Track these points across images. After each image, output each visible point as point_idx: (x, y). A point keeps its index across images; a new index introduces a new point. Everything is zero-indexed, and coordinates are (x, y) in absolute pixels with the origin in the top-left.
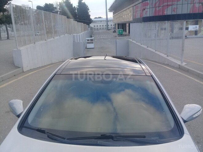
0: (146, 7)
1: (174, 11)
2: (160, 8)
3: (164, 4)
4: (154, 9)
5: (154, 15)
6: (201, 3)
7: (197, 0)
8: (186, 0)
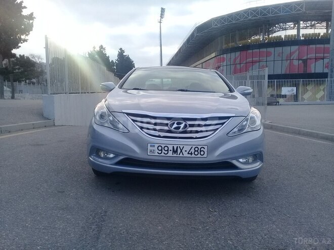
0: (222, 63)
2: (242, 65)
3: (248, 60)
6: (301, 60)
7: (295, 56)
8: (279, 55)
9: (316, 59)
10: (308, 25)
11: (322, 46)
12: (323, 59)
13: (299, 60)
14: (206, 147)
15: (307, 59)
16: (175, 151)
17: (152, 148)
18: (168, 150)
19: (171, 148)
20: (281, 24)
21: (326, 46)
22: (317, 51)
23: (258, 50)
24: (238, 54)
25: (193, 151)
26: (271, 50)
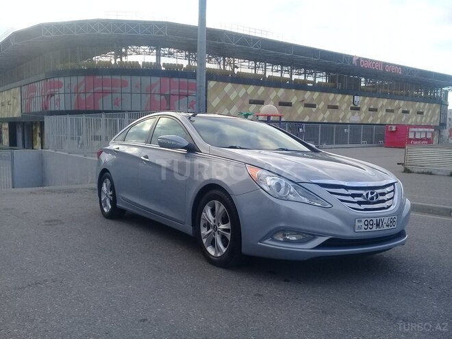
0: (56, 90)
1: (116, 104)
2: (88, 95)
3: (96, 89)
4: (74, 97)
5: (77, 109)
6: (163, 95)
7: (157, 89)
8: (137, 87)
9: (180, 95)
10: (166, 52)
11: (186, 80)
12: (187, 96)
13: (161, 95)
14: (396, 217)
15: (170, 95)
16: (378, 225)
17: (360, 224)
18: (372, 225)
19: (375, 222)
20: (135, 47)
21: (190, 81)
22: (180, 86)
23: (110, 77)
24: (81, 79)
25: (389, 222)
26: (127, 78)
